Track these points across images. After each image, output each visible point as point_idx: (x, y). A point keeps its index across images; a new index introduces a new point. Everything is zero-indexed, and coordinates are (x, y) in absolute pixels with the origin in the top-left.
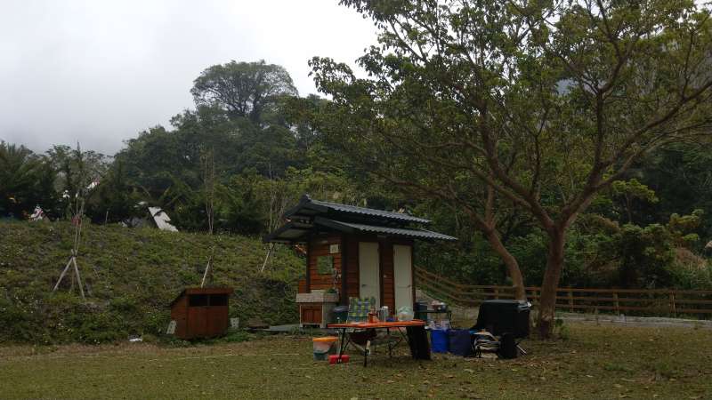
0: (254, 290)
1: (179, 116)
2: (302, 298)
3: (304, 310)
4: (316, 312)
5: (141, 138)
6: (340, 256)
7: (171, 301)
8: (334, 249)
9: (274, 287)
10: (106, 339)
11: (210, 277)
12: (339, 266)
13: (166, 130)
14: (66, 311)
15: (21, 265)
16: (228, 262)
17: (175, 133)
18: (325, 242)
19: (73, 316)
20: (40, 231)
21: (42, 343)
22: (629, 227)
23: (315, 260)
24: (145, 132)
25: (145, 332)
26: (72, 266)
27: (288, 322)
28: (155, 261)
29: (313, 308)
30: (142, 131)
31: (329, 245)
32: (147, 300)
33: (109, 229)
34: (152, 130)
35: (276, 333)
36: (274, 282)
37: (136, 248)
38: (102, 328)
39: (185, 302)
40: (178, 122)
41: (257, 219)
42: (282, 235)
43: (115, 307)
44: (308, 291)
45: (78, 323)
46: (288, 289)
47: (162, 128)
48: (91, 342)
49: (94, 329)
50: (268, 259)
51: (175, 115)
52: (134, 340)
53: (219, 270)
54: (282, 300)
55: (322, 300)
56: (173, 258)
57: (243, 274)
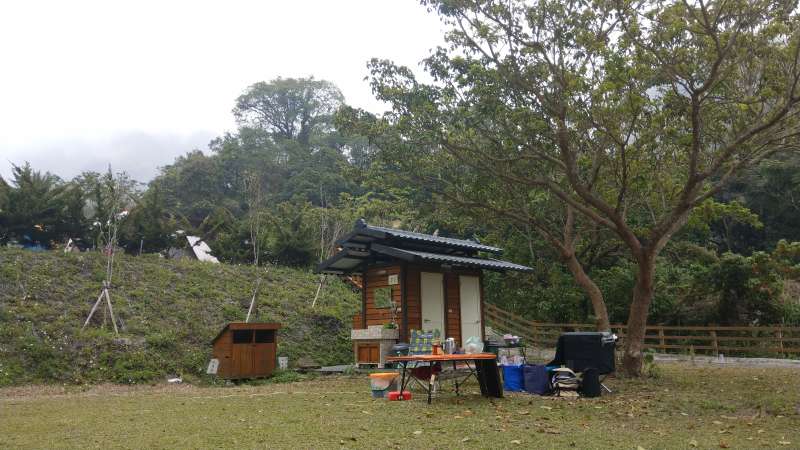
0: (304, 327)
1: (218, 140)
2: (357, 334)
3: (360, 348)
4: (373, 351)
5: (177, 165)
6: (399, 287)
7: (213, 338)
8: (393, 280)
9: (327, 324)
10: (142, 378)
11: (256, 312)
12: (399, 298)
13: (205, 154)
14: (99, 348)
15: (49, 298)
16: (275, 296)
17: (215, 158)
18: (384, 272)
19: (106, 353)
20: (68, 262)
21: (72, 382)
22: (729, 256)
23: (372, 293)
24: (181, 157)
25: (185, 372)
26: (104, 300)
27: (342, 363)
28: (195, 295)
29: (370, 346)
30: (178, 156)
31: (387, 275)
32: (187, 337)
33: (145, 260)
34: (190, 155)
35: (330, 373)
36: (327, 318)
37: (174, 280)
38: (138, 366)
39: (228, 339)
40: (217, 146)
41: (307, 249)
42: (335, 265)
43: (150, 344)
44: (365, 327)
45: (110, 361)
46: (341, 326)
47: (200, 153)
48: (126, 382)
49: (129, 368)
50: (320, 292)
51: (214, 139)
52: (173, 380)
53: (266, 304)
54: (335, 338)
55: (379, 336)
56: (215, 291)
57: (292, 309)
